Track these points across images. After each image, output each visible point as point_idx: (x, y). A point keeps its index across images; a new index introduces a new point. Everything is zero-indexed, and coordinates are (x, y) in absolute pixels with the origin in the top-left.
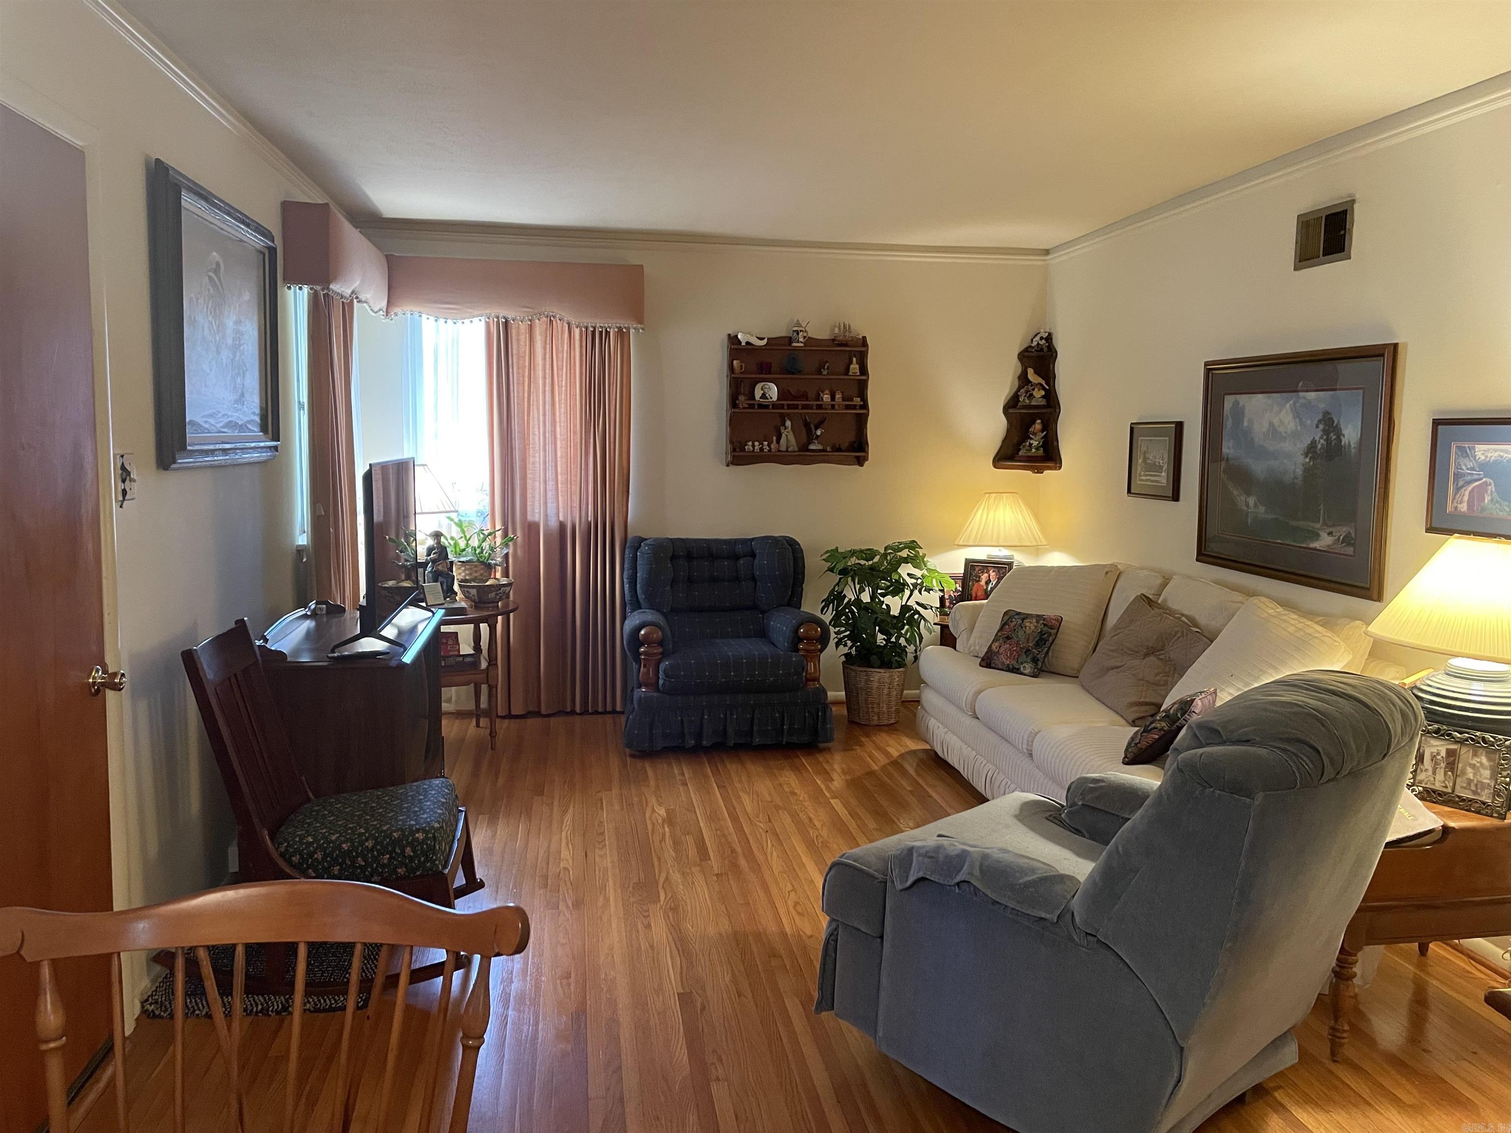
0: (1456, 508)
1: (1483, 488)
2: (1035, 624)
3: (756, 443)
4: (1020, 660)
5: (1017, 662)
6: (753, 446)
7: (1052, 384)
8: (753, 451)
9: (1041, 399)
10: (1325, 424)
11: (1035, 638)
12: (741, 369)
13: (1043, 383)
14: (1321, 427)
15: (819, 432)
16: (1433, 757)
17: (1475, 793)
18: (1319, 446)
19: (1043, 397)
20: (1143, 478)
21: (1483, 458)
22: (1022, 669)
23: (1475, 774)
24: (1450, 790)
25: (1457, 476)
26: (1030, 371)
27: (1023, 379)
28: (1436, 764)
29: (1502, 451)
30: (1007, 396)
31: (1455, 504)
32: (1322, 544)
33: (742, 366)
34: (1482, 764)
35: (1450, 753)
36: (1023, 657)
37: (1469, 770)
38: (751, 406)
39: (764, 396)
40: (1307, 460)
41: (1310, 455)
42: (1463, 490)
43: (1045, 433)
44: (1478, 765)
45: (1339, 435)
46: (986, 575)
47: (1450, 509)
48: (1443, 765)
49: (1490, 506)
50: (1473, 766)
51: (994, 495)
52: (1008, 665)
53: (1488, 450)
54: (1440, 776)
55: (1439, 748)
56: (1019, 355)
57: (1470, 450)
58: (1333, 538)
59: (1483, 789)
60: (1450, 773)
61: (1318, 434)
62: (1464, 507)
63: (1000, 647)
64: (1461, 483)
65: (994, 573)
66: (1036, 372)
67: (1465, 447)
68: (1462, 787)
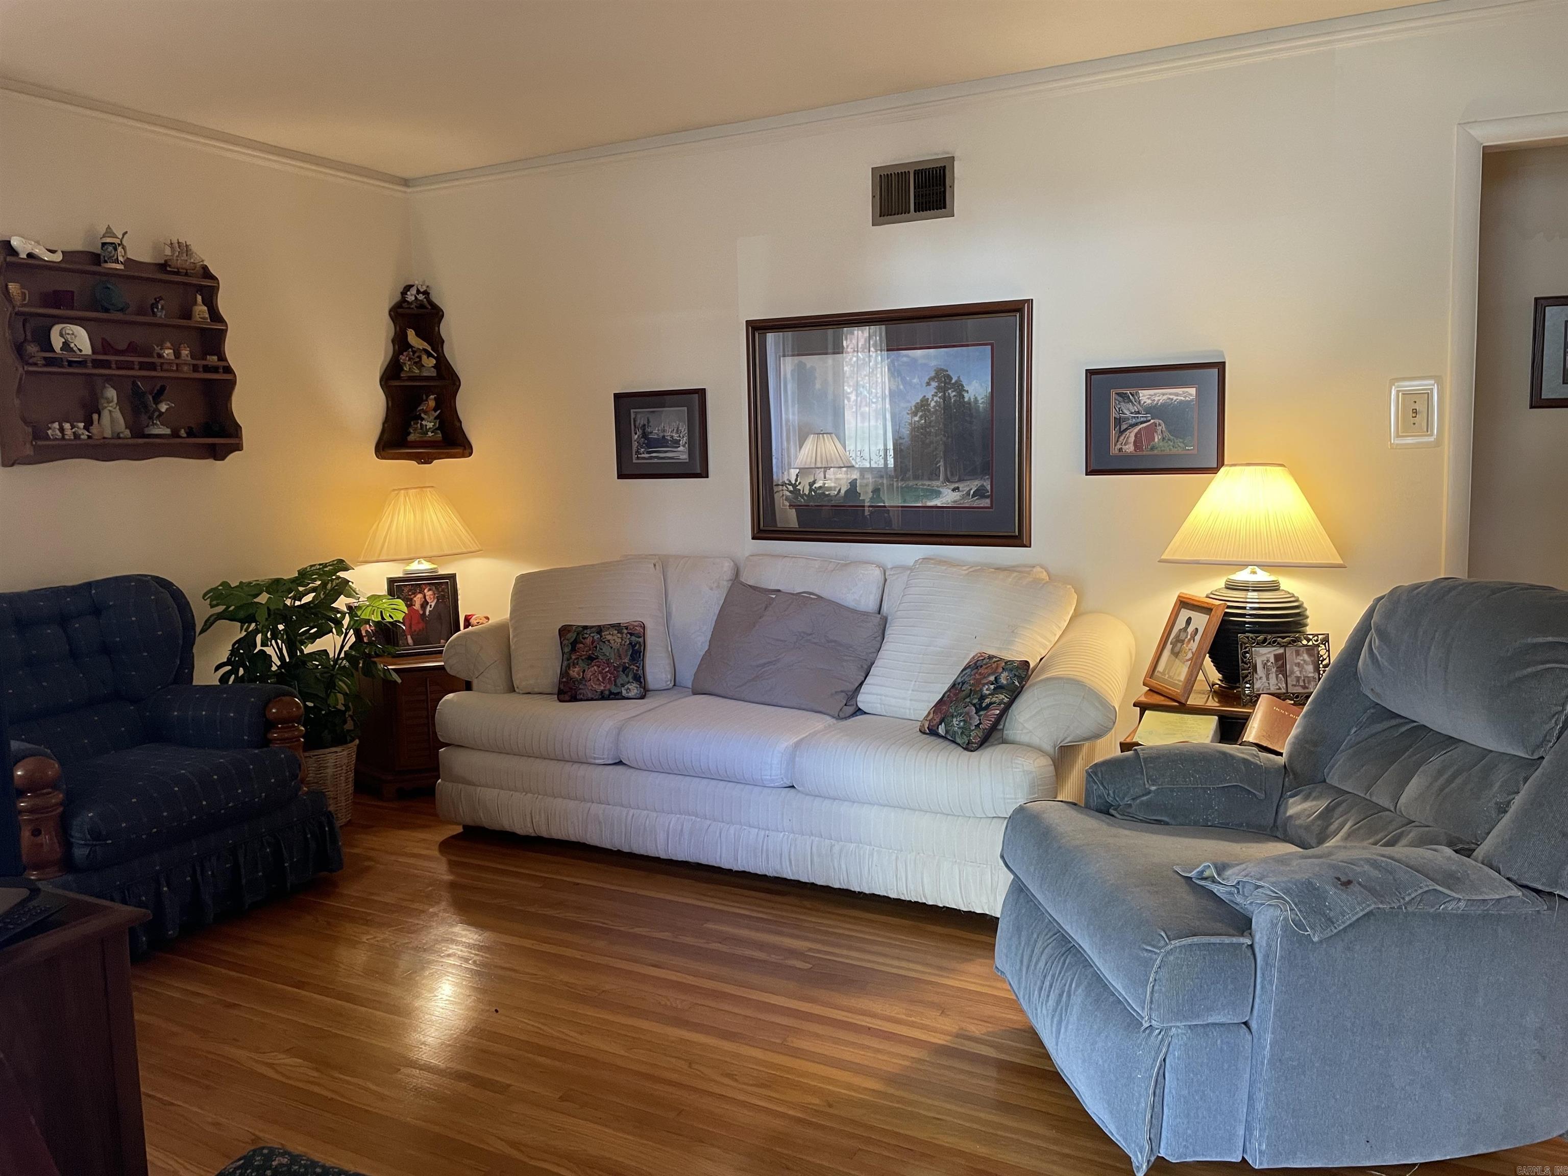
0: (1120, 450)
1: (1151, 430)
2: (619, 635)
3: (67, 426)
4: (619, 682)
5: (615, 685)
6: (62, 430)
7: (440, 351)
8: (63, 438)
9: (433, 369)
10: (940, 381)
11: (627, 651)
12: (24, 300)
13: (429, 349)
14: (934, 384)
15: (163, 407)
16: (1264, 665)
17: (1305, 687)
18: (933, 404)
19: (435, 367)
20: (643, 455)
21: (1149, 402)
22: (624, 692)
23: (1301, 672)
24: (1284, 691)
25: (1119, 421)
26: (411, 334)
27: (400, 343)
28: (1268, 670)
29: (1171, 394)
30: (382, 365)
31: (1119, 446)
32: (944, 501)
33: (24, 294)
34: (1304, 661)
35: (1278, 658)
36: (622, 678)
37: (1296, 669)
38: (50, 362)
39: (66, 346)
40: (917, 419)
41: (920, 414)
42: (1127, 432)
43: (439, 412)
44: (1302, 662)
45: (960, 388)
46: (420, 596)
47: (1114, 451)
48: (1274, 670)
49: (1161, 444)
50: (1298, 665)
51: (402, 492)
52: (602, 692)
53: (1155, 394)
54: (1273, 680)
55: (1268, 656)
56: (390, 311)
57: (1133, 395)
58: (961, 493)
59: (1309, 682)
60: (1280, 675)
61: (930, 392)
62: (1130, 448)
63: (584, 671)
64: (1124, 427)
65: (430, 592)
66: (417, 335)
67: (1126, 393)
68: (1293, 685)
